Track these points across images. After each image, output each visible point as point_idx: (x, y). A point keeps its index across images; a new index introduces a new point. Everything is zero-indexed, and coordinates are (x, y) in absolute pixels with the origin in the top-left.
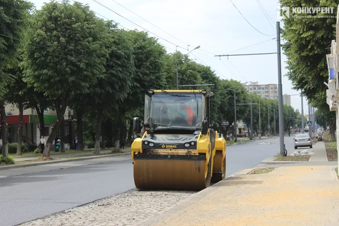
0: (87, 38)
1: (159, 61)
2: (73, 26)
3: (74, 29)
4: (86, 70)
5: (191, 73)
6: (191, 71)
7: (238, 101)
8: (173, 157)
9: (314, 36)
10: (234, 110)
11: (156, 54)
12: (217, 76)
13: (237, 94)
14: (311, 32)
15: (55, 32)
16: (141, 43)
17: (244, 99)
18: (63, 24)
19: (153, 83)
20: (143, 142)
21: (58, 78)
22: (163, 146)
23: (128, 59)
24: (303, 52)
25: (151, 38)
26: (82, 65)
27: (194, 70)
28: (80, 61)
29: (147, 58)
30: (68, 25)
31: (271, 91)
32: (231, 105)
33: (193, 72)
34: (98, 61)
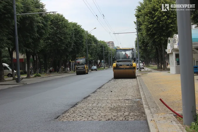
0: (64, 28)
1: (83, 35)
2: (59, 23)
3: (59, 24)
4: (64, 40)
5: (89, 39)
6: (89, 38)
7: (105, 50)
8: (126, 69)
9: (152, 26)
10: (103, 54)
11: (81, 32)
12: (97, 39)
13: (105, 47)
14: (151, 25)
15: (52, 26)
16: (75, 27)
17: (107, 49)
18: (54, 23)
19: (81, 44)
20: (116, 64)
21: (54, 44)
22: (123, 65)
23: (72, 34)
24: (148, 32)
25: (79, 25)
26: (63, 38)
27: (91, 37)
28: (61, 36)
29: (78, 33)
30: (56, 23)
31: (111, 45)
32: (102, 52)
33: (90, 38)
34: (68, 36)
